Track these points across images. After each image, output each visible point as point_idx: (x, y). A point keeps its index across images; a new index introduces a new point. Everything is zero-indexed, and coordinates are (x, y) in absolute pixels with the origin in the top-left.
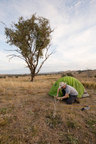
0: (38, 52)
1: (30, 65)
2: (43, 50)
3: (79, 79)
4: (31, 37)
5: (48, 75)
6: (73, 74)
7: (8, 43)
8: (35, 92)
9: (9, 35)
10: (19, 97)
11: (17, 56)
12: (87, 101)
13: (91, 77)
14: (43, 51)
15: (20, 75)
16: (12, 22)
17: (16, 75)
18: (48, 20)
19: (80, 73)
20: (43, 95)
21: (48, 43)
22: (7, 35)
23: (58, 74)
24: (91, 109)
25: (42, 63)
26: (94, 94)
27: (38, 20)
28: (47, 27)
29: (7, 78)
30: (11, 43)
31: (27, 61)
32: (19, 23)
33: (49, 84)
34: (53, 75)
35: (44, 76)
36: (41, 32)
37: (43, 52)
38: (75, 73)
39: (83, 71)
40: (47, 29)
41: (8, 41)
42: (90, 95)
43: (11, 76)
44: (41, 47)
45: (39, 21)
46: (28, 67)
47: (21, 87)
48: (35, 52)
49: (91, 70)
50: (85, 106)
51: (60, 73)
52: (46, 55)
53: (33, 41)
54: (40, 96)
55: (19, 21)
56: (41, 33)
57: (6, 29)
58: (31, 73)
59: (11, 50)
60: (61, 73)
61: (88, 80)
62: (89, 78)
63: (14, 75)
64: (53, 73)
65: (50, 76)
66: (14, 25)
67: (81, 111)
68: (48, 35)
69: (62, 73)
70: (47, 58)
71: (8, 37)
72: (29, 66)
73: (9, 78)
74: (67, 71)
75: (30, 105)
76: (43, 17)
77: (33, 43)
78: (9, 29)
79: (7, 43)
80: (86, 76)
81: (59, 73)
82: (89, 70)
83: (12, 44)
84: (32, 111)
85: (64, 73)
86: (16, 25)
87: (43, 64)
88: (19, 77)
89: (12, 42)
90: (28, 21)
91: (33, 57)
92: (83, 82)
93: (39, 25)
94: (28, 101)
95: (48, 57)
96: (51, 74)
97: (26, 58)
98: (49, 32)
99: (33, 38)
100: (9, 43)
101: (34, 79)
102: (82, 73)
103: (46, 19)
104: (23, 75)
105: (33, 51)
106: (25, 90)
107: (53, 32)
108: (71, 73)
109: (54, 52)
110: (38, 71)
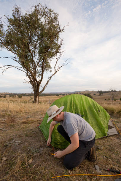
1: (32, 80)
3: (100, 102)
5: (60, 95)
6: (92, 95)
11: (13, 67)
13: (115, 100)
15: (25, 95)
16: (5, 16)
17: (19, 94)
28: (56, 25)
29: (8, 97)
31: (29, 75)
32: (14, 16)
35: (55, 96)
38: (94, 94)
39: (105, 92)
43: (13, 95)
46: (30, 82)
48: (39, 62)
49: (116, 91)
52: (55, 68)
58: (34, 91)
59: (3, 57)
61: (112, 104)
62: (113, 101)
63: (16, 94)
66: (8, 20)
70: (56, 72)
73: (10, 97)
74: (85, 91)
80: (109, 98)
82: (112, 91)
83: (2, 46)
86: (10, 20)
87: (50, 79)
88: (23, 97)
91: (36, 70)
92: (106, 105)
95: (58, 70)
96: (64, 95)
101: (37, 100)
102: (104, 94)
107: (64, 31)
108: (90, 93)
109: (66, 63)
110: (43, 89)
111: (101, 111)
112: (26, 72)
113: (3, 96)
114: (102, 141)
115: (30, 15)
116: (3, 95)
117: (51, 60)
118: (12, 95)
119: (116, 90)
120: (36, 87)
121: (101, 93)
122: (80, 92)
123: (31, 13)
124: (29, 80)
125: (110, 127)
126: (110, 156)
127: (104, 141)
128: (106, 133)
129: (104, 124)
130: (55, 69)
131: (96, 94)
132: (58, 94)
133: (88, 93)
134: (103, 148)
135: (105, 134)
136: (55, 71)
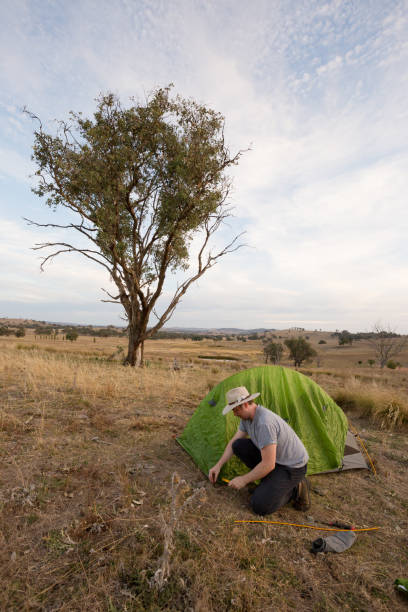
0: (167, 243)
1: (128, 293)
2: (189, 233)
4: (145, 179)
5: (205, 340)
6: (313, 343)
7: (41, 194)
8: (122, 421)
9: (51, 162)
10: (41, 441)
11: (75, 249)
12: (353, 494)
13: (391, 366)
14: (190, 241)
15: (88, 331)
16: (71, 112)
17: (68, 326)
18: (218, 117)
19: (347, 342)
20: (153, 442)
21: (212, 209)
22: (43, 164)
23: (249, 338)
24: (361, 546)
25: (182, 289)
26: (392, 458)
27: (178, 114)
28: (213, 145)
29: (30, 337)
30: (53, 195)
31: (118, 274)
32: (98, 116)
33: (200, 385)
34: (227, 344)
35: (190, 342)
36: (184, 161)
37: (186, 242)
38: (322, 342)
39: (359, 337)
40: (212, 151)
41: (42, 188)
42: (369, 464)
43: (48, 328)
44: (179, 220)
45: (180, 117)
46: (119, 300)
47: (69, 391)
48: (154, 239)
49: (395, 336)
50: (332, 525)
51: (259, 335)
52: (200, 258)
53: (149, 194)
54: (142, 444)
55: (98, 110)
56: (185, 167)
57: (41, 138)
58: (129, 326)
59: (53, 226)
60: (262, 337)
61: (378, 380)
62: (385, 367)
63: (60, 326)
64: (232, 333)
65: (212, 347)
66: (78, 125)
67: (306, 553)
68: (215, 177)
69: (268, 336)
70: (204, 270)
71: (42, 173)
72: (123, 296)
73: (38, 336)
74: (289, 331)
75: (72, 495)
76: (198, 103)
77: (151, 200)
78: (53, 138)
79: (36, 193)
80: (370, 358)
81: (253, 336)
82: (384, 335)
83: (58, 200)
84: (71, 532)
85: (275, 337)
86: (86, 126)
87: (183, 292)
88: (81, 338)
89: (61, 193)
90: (136, 113)
91: (144, 260)
93: (180, 132)
94: (72, 471)
95: (209, 265)
96: (219, 338)
97: (114, 263)
98: (217, 162)
99: (152, 184)
100: (48, 195)
102: (354, 343)
103: (212, 113)
104: (101, 330)
105: (148, 234)
106: (81, 405)
107: (237, 164)
108: (307, 338)
109: (234, 246)
110: (158, 321)
111: (329, 408)
112: (111, 267)
113: (16, 330)
114: (327, 480)
115: (140, 110)
116: (14, 326)
117: (191, 238)
118: (44, 329)
119: (397, 333)
120: (137, 316)
121: (345, 338)
122: (273, 330)
123: (144, 104)
124: (116, 292)
125: (349, 451)
126: (339, 506)
127: (331, 481)
128: (339, 460)
129: (334, 439)
130: (200, 263)
131: (327, 341)
132: (200, 334)
133: (300, 338)
134: (325, 492)
135: (335, 465)
136: (200, 268)
